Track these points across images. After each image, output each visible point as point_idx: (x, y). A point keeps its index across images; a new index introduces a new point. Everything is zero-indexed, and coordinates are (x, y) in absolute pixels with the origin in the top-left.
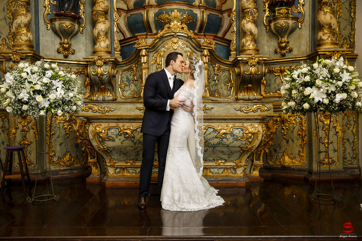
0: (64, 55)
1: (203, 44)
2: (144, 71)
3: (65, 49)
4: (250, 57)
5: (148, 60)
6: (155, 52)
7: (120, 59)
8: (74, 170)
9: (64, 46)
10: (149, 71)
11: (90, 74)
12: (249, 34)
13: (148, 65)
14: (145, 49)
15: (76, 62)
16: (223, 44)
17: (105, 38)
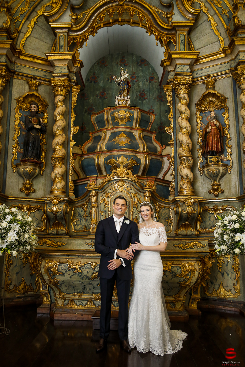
0: (26, 194)
1: (145, 187)
2: (93, 209)
3: (27, 189)
4: (186, 198)
5: (97, 200)
6: (103, 193)
7: (73, 197)
8: (27, 298)
9: (26, 186)
10: (98, 209)
11: (47, 211)
12: (186, 178)
13: (97, 204)
14: (95, 190)
15: (35, 200)
16: (163, 184)
17: (61, 180)
